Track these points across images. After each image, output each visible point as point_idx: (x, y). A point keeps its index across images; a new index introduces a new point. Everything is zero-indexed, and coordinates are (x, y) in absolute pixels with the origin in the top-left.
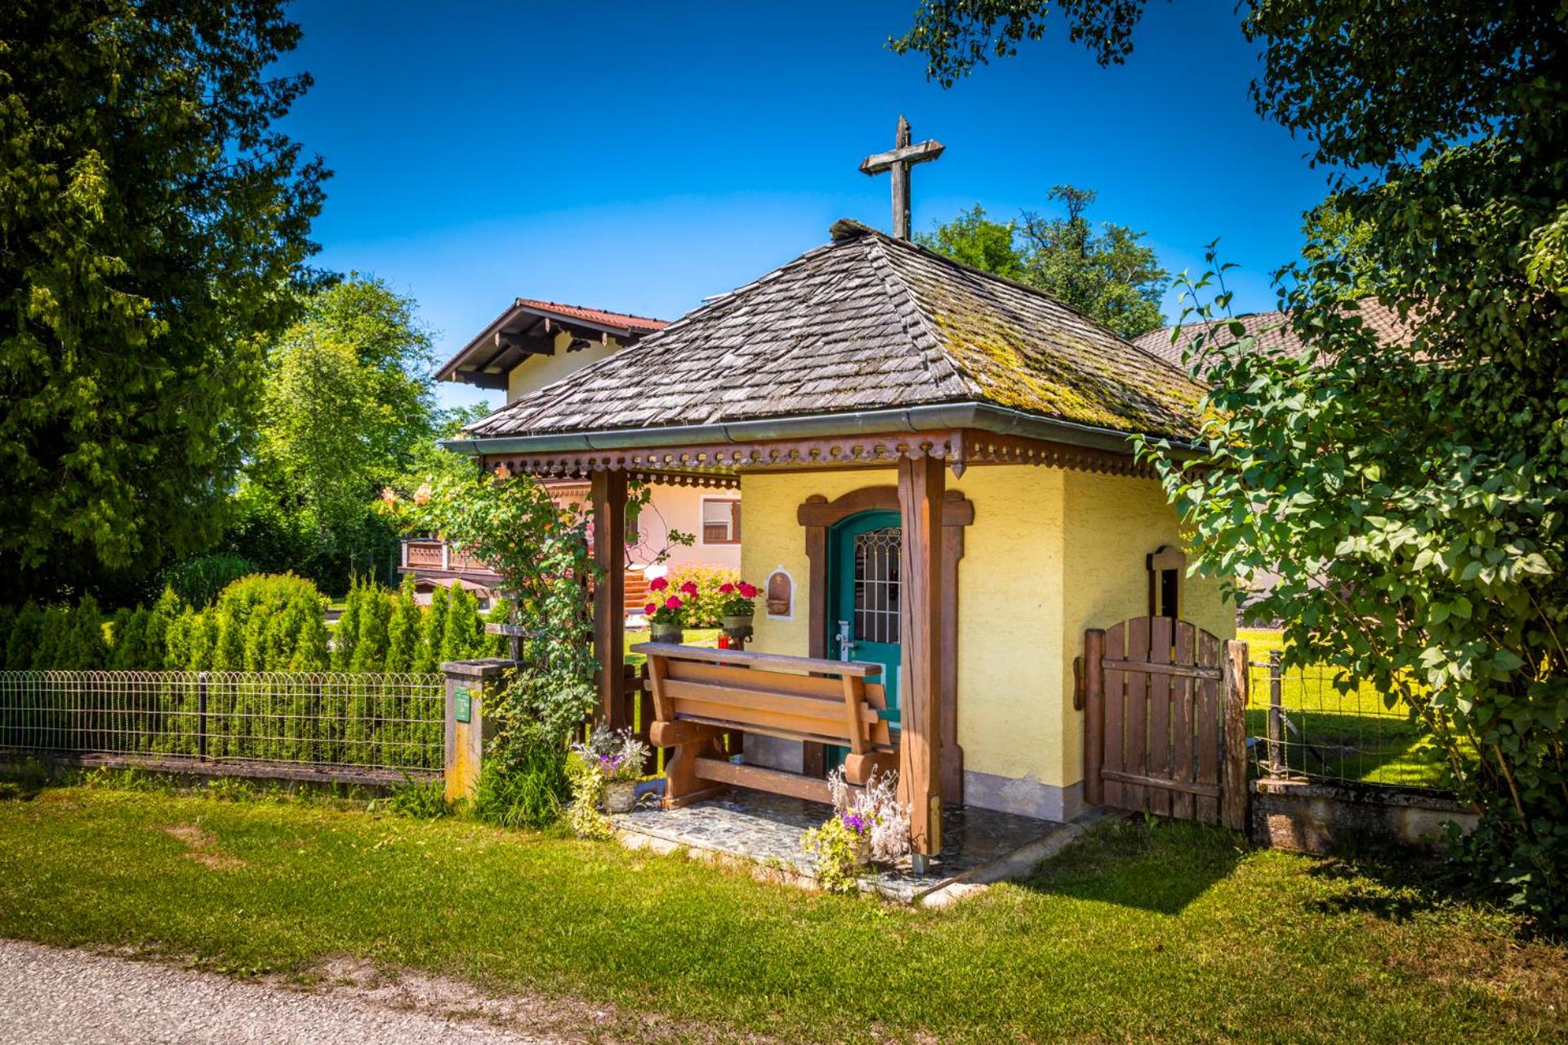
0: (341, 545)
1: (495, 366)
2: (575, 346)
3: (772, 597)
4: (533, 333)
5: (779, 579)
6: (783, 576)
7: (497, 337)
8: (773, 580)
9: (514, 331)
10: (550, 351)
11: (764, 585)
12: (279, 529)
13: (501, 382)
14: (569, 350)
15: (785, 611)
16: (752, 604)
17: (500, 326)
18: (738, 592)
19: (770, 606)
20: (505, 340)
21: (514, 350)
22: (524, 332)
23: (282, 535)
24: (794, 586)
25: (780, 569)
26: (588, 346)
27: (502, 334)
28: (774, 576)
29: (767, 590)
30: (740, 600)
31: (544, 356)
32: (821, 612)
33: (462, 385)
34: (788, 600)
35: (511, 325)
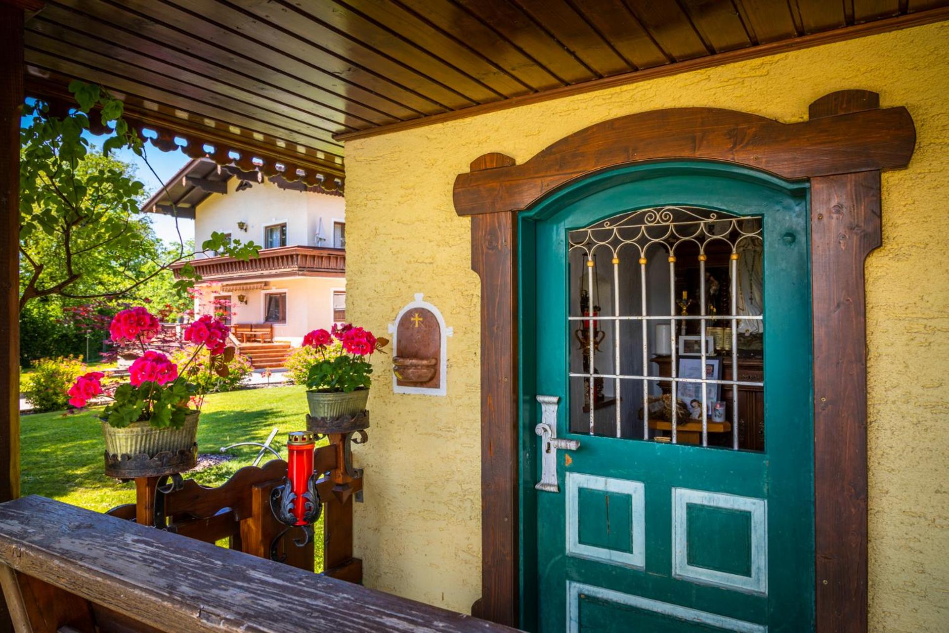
0: (78, 328)
1: (185, 202)
2: (242, 187)
3: (402, 354)
4: (210, 178)
5: (416, 319)
6: (424, 313)
7: (184, 179)
8: (405, 322)
9: (198, 176)
10: (224, 191)
11: (391, 331)
12: (32, 317)
13: (190, 213)
14: (237, 190)
15: (431, 380)
16: (368, 368)
17: (186, 172)
18: (337, 342)
19: (400, 369)
20: (190, 183)
21: (198, 190)
22: (205, 177)
23: (33, 321)
24: (446, 332)
25: (419, 302)
26: (251, 186)
27: (188, 178)
28: (410, 314)
29: (394, 341)
30: (342, 360)
31: (220, 195)
32: (506, 380)
33: (162, 215)
34: (436, 357)
35: (194, 171)
